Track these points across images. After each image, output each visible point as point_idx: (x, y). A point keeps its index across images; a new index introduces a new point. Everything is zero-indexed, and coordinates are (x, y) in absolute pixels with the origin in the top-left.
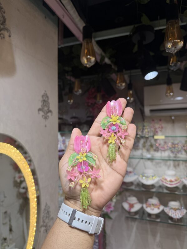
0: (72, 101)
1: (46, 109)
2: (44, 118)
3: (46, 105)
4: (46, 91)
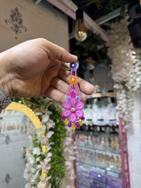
0: (93, 79)
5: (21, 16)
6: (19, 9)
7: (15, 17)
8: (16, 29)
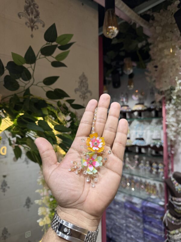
0: (132, 86)
1: (84, 89)
2: (82, 98)
3: (84, 86)
4: (83, 73)
5: (38, 7)
7: (30, 9)
8: (32, 24)
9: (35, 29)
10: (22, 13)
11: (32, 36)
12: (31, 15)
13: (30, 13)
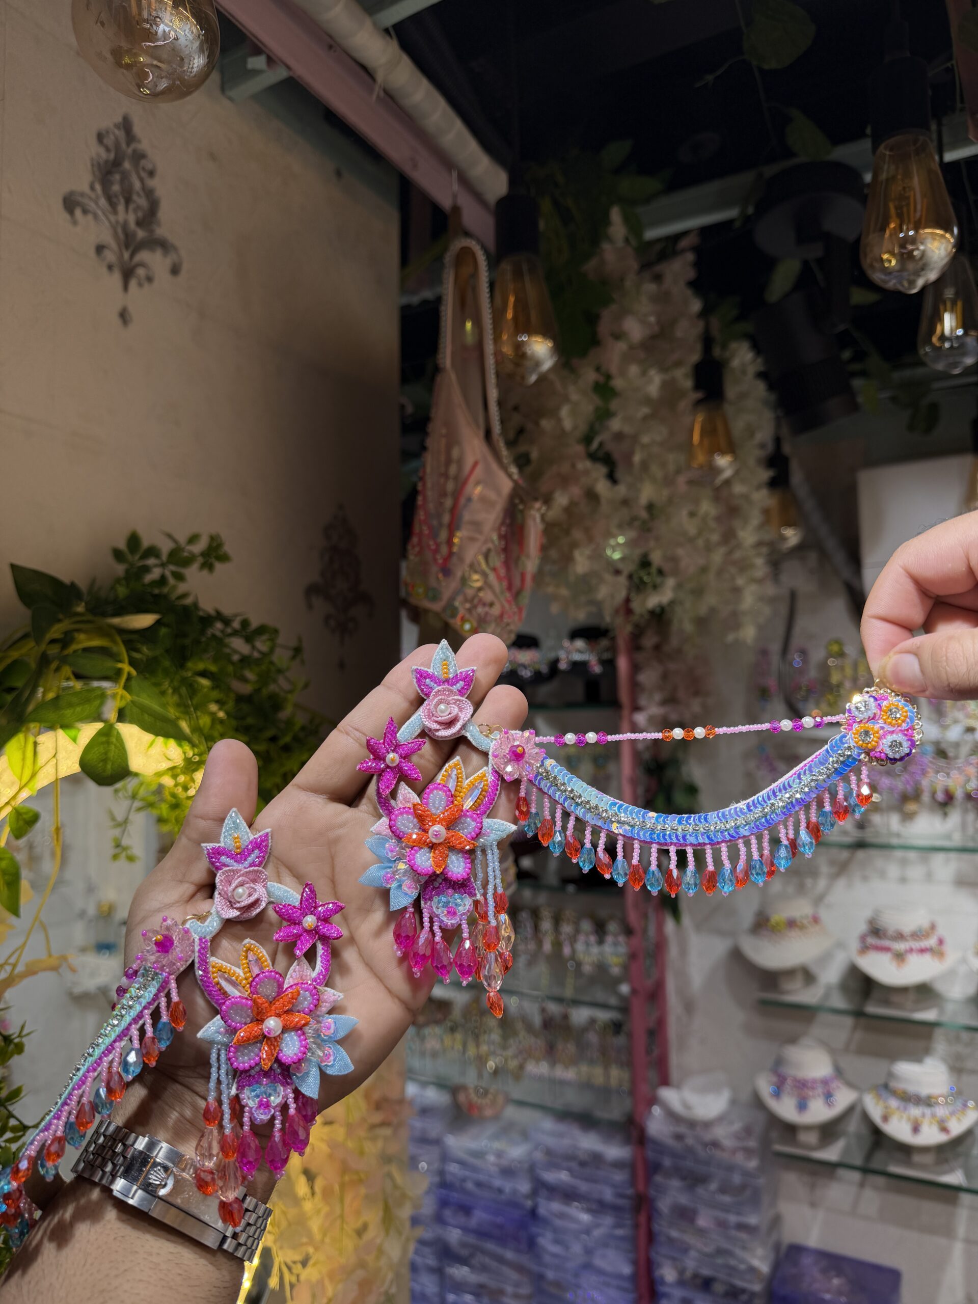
1: (341, 585)
2: (335, 631)
3: (341, 571)
4: (341, 507)
5: (151, 174)
6: (137, 130)
7: (117, 177)
8: (126, 255)
9: (140, 285)
10: (82, 194)
11: (124, 316)
12: (121, 208)
13: (116, 196)
